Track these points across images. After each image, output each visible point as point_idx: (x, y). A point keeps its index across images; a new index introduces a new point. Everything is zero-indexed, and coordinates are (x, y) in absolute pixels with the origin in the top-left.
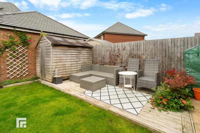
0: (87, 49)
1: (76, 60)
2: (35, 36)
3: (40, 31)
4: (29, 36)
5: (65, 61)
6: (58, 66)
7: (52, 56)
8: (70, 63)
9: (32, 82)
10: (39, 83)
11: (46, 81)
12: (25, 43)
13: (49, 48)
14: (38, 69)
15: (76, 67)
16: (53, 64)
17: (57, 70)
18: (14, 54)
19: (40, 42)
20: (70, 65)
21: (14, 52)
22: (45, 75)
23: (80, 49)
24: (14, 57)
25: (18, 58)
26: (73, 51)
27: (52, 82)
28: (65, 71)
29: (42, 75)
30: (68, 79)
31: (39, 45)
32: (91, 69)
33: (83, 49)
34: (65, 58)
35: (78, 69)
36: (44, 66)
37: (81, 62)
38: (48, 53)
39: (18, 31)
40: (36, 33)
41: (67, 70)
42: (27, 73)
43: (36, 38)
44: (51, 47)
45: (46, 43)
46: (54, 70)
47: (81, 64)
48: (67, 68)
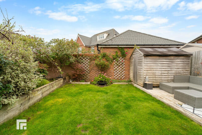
0: (182, 58)
1: (167, 69)
2: (130, 50)
3: (134, 45)
4: (126, 50)
5: (155, 69)
6: (148, 74)
7: (143, 65)
8: (160, 72)
9: (127, 83)
10: (132, 85)
11: (137, 84)
12: (124, 55)
13: (142, 58)
14: (131, 75)
15: (166, 77)
16: (145, 72)
17: (147, 77)
18: (118, 63)
19: (134, 53)
20: (160, 74)
21: (118, 62)
22: (137, 80)
23: (172, 58)
24: (117, 65)
25: (119, 66)
26: (164, 61)
27: (143, 87)
28: (154, 79)
29: (134, 79)
30: (157, 86)
31: (132, 56)
33: (177, 58)
34: (155, 67)
35: (169, 79)
36: (136, 72)
37: (173, 72)
38: (140, 63)
39: (120, 47)
40: (131, 47)
41: (157, 79)
42: (124, 77)
43: (131, 51)
44: (143, 58)
45: (139, 54)
46: (145, 77)
47: (173, 74)
48: (157, 76)
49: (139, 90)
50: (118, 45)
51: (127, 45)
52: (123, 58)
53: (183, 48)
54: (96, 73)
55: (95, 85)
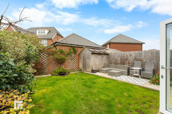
0: (106, 55)
1: (101, 61)
2: (79, 48)
3: (83, 46)
4: (76, 49)
5: (96, 62)
6: (93, 64)
7: (91, 59)
8: (98, 63)
9: (79, 72)
10: (83, 73)
11: (87, 71)
12: (75, 52)
13: (90, 55)
14: (81, 66)
15: (101, 65)
16: (92, 63)
17: (93, 66)
18: (71, 58)
19: (83, 51)
20: (98, 64)
21: (71, 57)
22: (86, 69)
23: (103, 55)
24: (71, 59)
25: (72, 60)
26: (100, 57)
27: (91, 72)
28: (96, 67)
29: (84, 69)
30: (98, 71)
31: (81, 53)
32: (109, 67)
34: (96, 60)
35: (102, 66)
36: (86, 64)
37: (103, 63)
38: (89, 58)
40: (81, 47)
41: (97, 67)
42: (75, 68)
43: (80, 50)
44: (91, 55)
45: (87, 52)
46: (92, 66)
47: (103, 64)
48: (97, 65)
49: (90, 74)
50: (72, 45)
51: (78, 45)
52: (74, 54)
53: (105, 50)
54: (54, 66)
55: (57, 75)
